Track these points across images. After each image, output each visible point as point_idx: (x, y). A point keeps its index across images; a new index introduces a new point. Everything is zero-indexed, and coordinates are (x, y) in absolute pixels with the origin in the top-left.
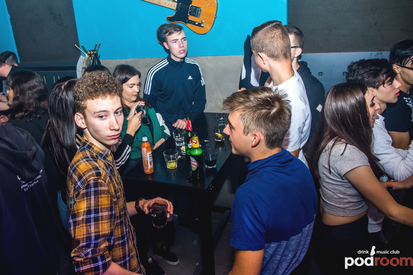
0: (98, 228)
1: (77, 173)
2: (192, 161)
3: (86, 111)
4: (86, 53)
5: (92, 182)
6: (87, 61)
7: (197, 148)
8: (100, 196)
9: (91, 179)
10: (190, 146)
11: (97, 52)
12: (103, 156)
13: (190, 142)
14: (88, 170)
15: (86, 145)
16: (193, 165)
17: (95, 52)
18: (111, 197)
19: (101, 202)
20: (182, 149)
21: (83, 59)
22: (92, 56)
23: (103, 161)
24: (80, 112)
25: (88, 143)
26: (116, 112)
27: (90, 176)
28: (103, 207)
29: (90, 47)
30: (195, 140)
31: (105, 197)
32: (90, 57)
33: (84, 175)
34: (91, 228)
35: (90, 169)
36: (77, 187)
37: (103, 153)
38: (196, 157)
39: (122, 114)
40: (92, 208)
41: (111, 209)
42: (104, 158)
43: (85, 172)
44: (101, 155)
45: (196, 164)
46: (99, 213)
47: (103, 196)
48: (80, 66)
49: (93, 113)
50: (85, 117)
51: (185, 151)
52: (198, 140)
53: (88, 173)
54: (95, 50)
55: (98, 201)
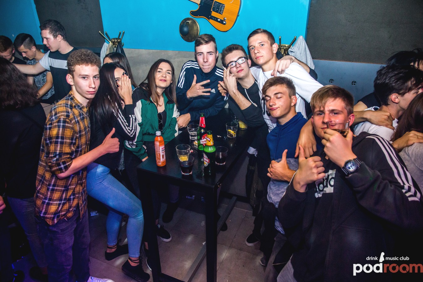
0: (62, 149)
1: (55, 111)
2: (205, 158)
3: (74, 73)
4: (110, 41)
5: (62, 119)
6: (110, 49)
7: (211, 146)
8: (66, 129)
9: (62, 117)
10: (202, 142)
11: (121, 41)
12: (80, 107)
13: (203, 138)
14: (62, 111)
15: (71, 97)
16: (205, 161)
17: (119, 40)
18: (73, 132)
19: (66, 133)
20: (195, 144)
21: (107, 47)
22: (116, 44)
23: (78, 110)
24: (70, 74)
25: (72, 96)
26: (95, 77)
27: (62, 115)
28: (66, 136)
29: (114, 35)
30: (209, 138)
31: (69, 131)
32: (113, 45)
33: (59, 113)
34: (57, 147)
35: (64, 111)
36: (51, 119)
37: (80, 105)
38: (208, 154)
39: (99, 79)
40: (60, 135)
41: (72, 139)
42: (81, 109)
43: (60, 112)
44: (79, 106)
45: (208, 161)
46: (64, 139)
47: (68, 129)
48: (104, 53)
49: (79, 75)
50: (73, 77)
51: (197, 145)
52: (211, 139)
53: (61, 113)
54: (119, 38)
55: (64, 132)
